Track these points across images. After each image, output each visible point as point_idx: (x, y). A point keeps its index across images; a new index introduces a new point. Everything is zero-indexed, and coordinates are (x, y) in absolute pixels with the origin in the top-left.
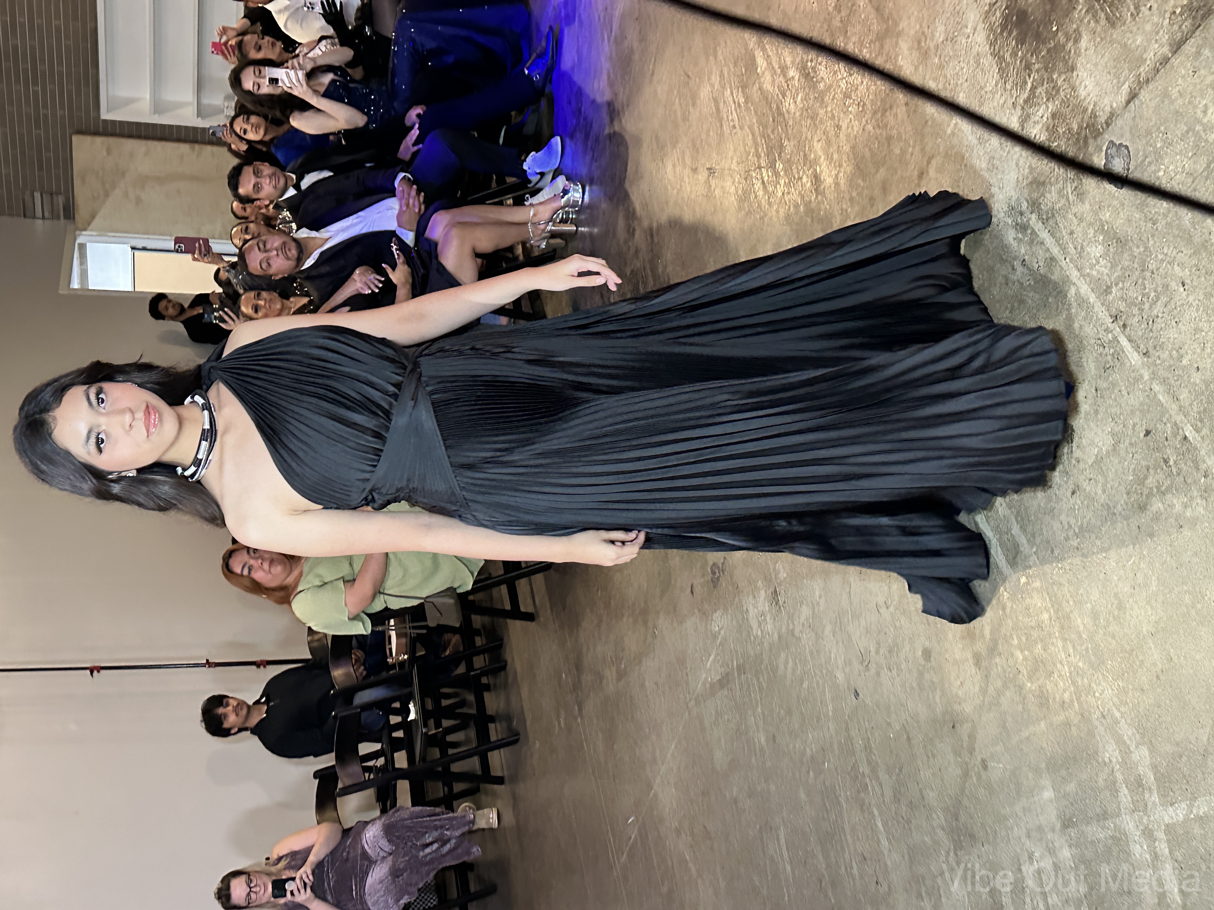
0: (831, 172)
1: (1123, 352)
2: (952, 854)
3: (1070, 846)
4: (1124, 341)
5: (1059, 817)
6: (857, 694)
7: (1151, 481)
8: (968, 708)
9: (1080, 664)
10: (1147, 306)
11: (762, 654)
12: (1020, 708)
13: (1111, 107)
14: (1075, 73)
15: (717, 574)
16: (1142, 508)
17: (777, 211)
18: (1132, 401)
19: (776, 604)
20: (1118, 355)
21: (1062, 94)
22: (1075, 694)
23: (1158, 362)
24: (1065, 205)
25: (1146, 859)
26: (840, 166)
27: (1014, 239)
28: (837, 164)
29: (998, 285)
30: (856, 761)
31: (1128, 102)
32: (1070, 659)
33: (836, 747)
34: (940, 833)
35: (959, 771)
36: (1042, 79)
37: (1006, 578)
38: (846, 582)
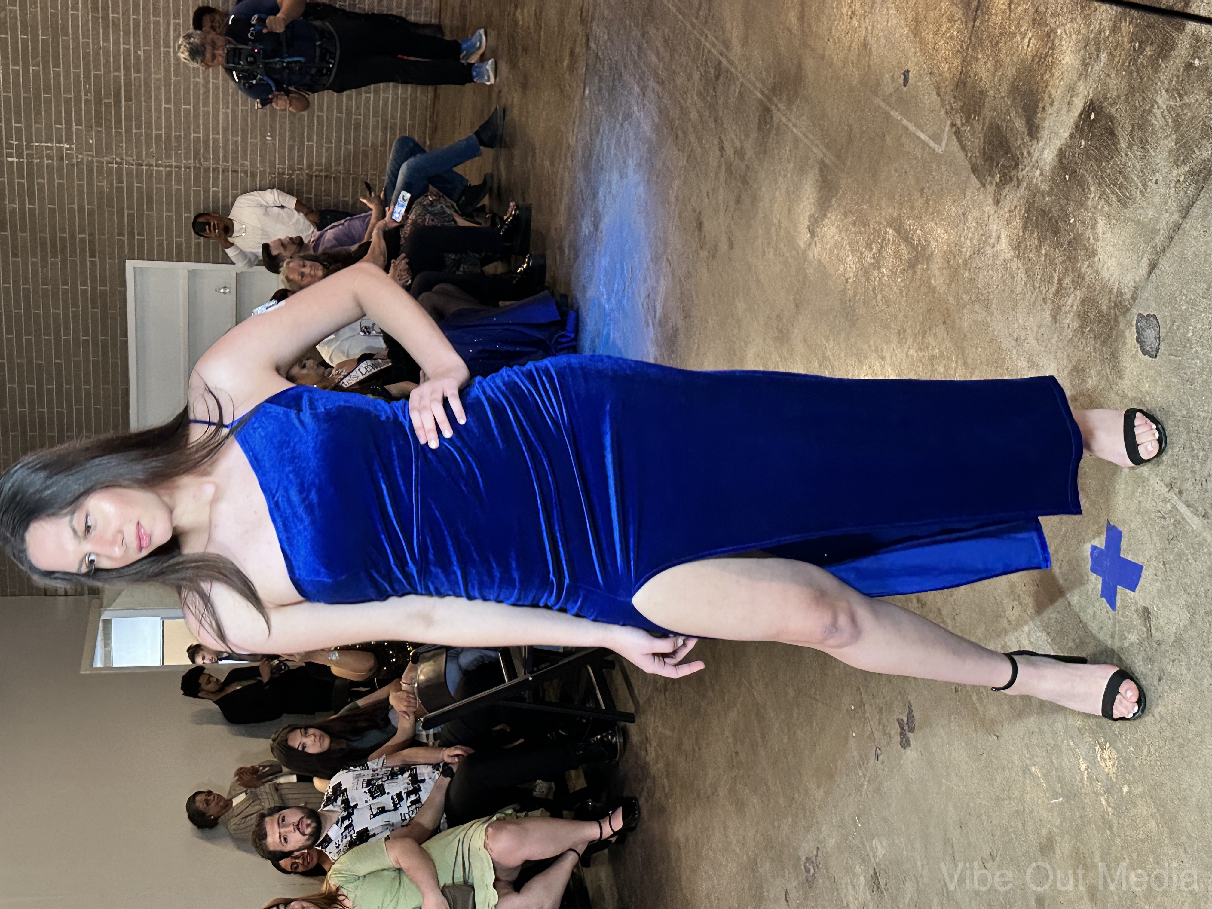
1: (1183, 519)
4: (1182, 508)
13: (1135, 282)
14: (1096, 259)
15: (812, 871)
18: (1200, 568)
19: (878, 888)
20: (1179, 523)
21: (1087, 279)
24: (1106, 386)
31: (1150, 273)
36: (1067, 270)
37: (1108, 791)
38: (947, 842)
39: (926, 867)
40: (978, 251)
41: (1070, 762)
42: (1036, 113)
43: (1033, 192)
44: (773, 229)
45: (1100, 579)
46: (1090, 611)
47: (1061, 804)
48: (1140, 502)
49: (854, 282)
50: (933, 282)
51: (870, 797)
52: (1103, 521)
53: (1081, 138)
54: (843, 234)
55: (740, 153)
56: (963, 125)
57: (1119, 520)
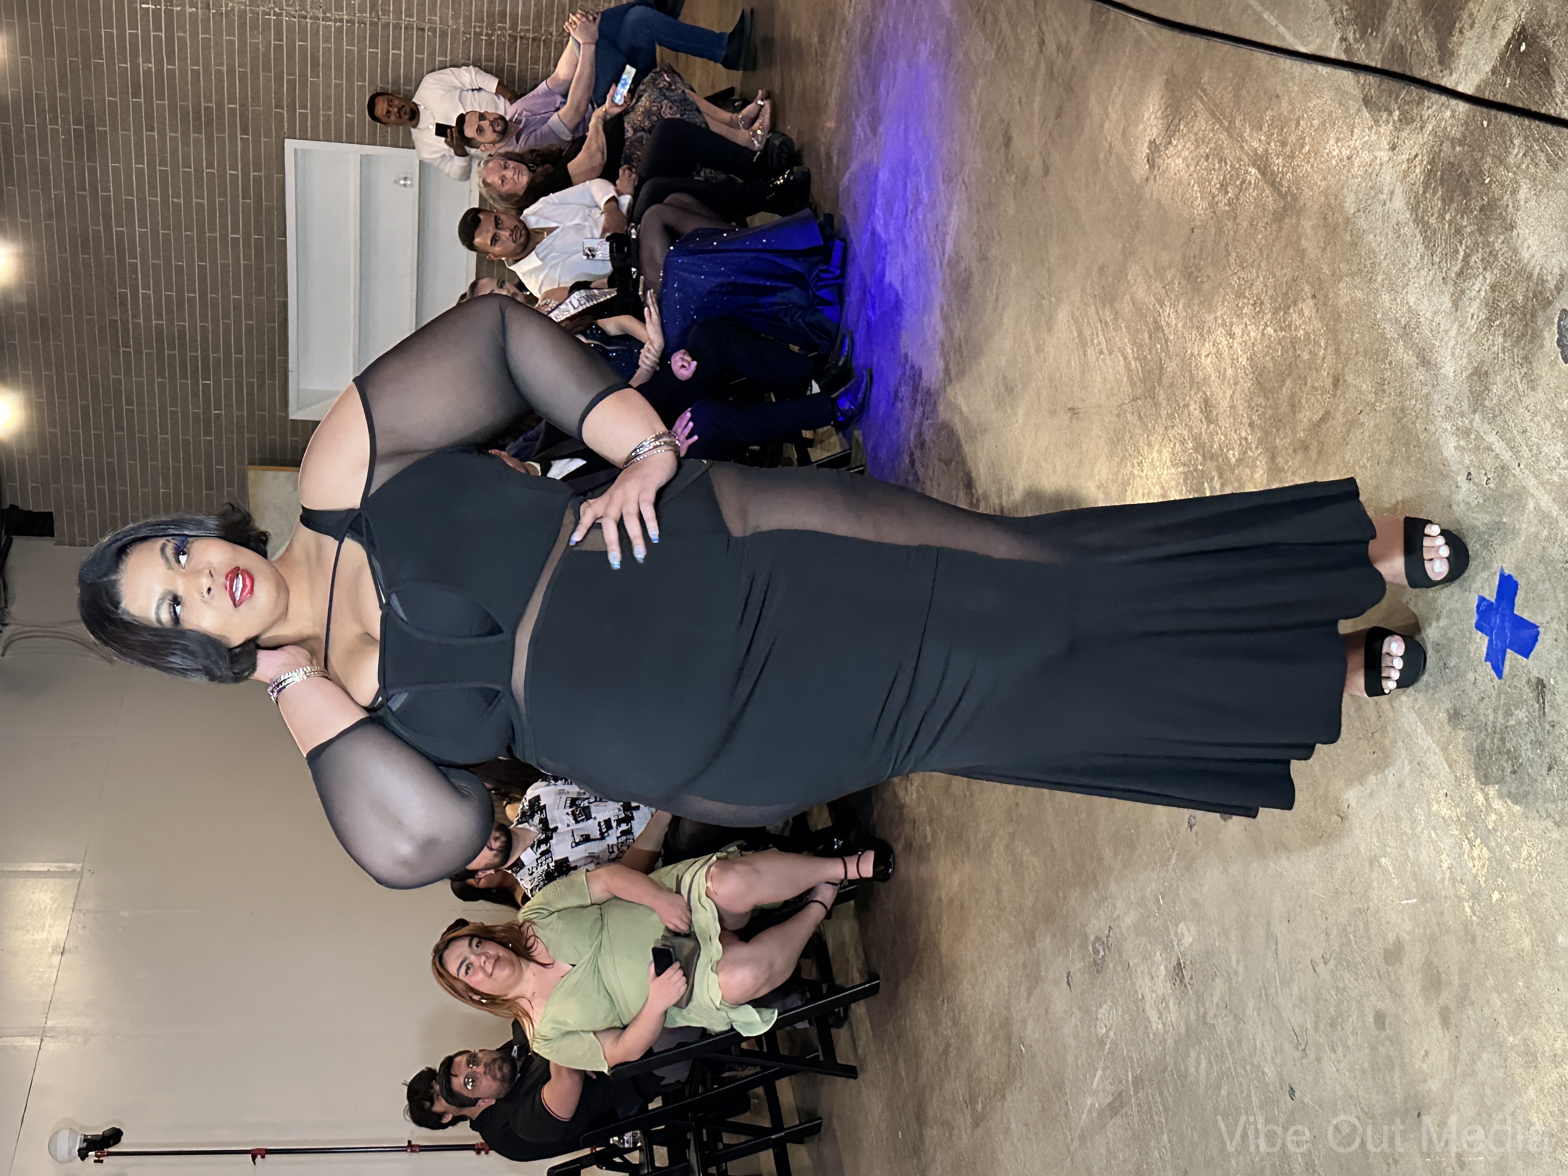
6: (1292, 1092)
8: (1435, 1086)
11: (1165, 1055)
12: (1501, 1073)
13: (1561, 268)
14: (1515, 232)
15: (1102, 953)
19: (1181, 981)
21: (1501, 259)
24: (1513, 397)
27: (1456, 448)
28: (1232, 381)
36: (1476, 243)
37: (1474, 896)
38: (1270, 936)
39: (1242, 963)
40: (1364, 209)
41: (1429, 857)
42: (1451, 34)
43: (1440, 137)
44: (1102, 155)
45: (1486, 639)
46: (1471, 676)
47: (1415, 905)
48: (1544, 548)
49: (1202, 234)
50: (1303, 242)
51: (1178, 874)
52: (1496, 567)
53: (1506, 74)
54: (1192, 169)
55: (1065, 50)
56: (1355, 39)
57: (1517, 568)
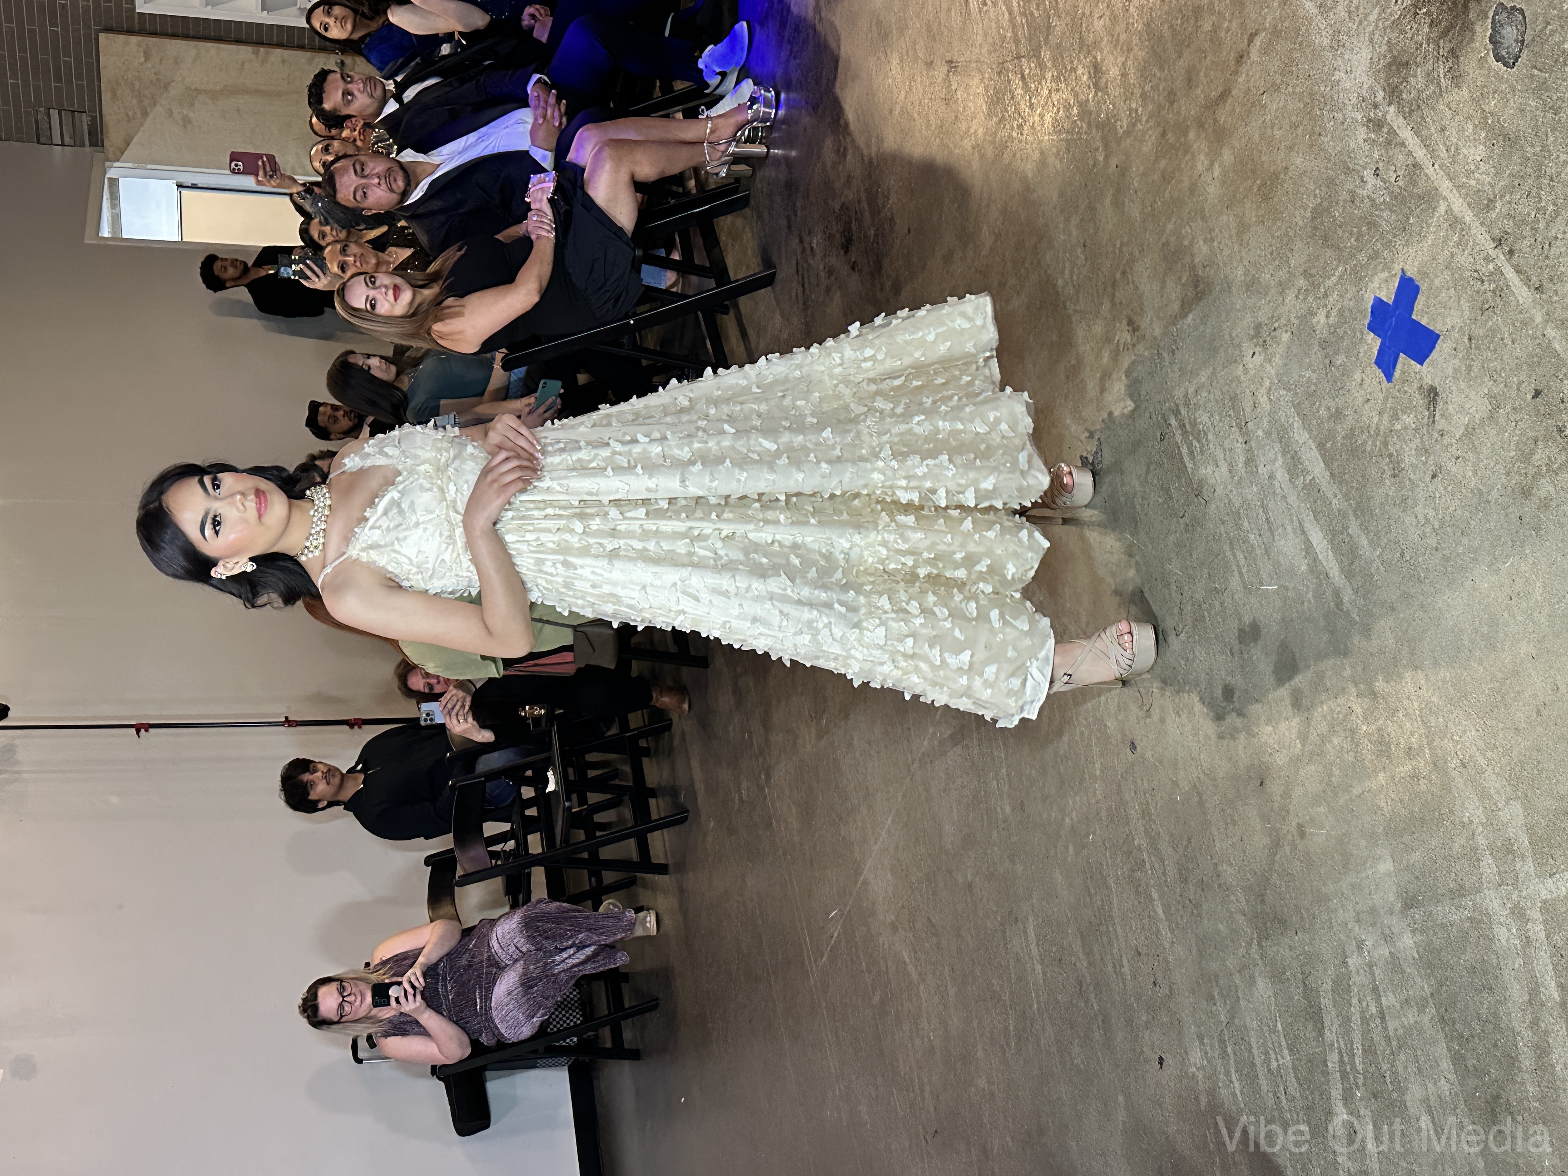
0: (1116, 59)
1: (1508, 286)
2: (1255, 946)
3: (1413, 932)
4: (1510, 273)
5: (1399, 895)
6: (1133, 747)
7: (1539, 457)
8: (1281, 759)
9: (1435, 699)
10: (1542, 225)
12: (1350, 758)
16: (1526, 493)
17: (1042, 116)
18: (1518, 352)
20: (1501, 292)
22: (1427, 737)
23: (1555, 298)
24: (1434, 92)
25: (1515, 945)
26: (1130, 50)
27: (1365, 141)
28: (1125, 48)
29: (1341, 203)
30: (1130, 831)
32: (1420, 692)
33: (1104, 814)
34: (1241, 919)
35: (1266, 841)
38: (1122, 603)
45: (1379, 341)
46: (1357, 376)
47: (1275, 592)
48: (1452, 255)
52: (1397, 269)
57: (1419, 272)
